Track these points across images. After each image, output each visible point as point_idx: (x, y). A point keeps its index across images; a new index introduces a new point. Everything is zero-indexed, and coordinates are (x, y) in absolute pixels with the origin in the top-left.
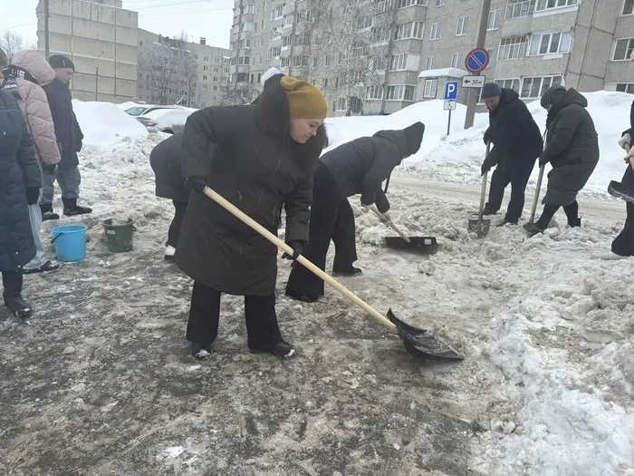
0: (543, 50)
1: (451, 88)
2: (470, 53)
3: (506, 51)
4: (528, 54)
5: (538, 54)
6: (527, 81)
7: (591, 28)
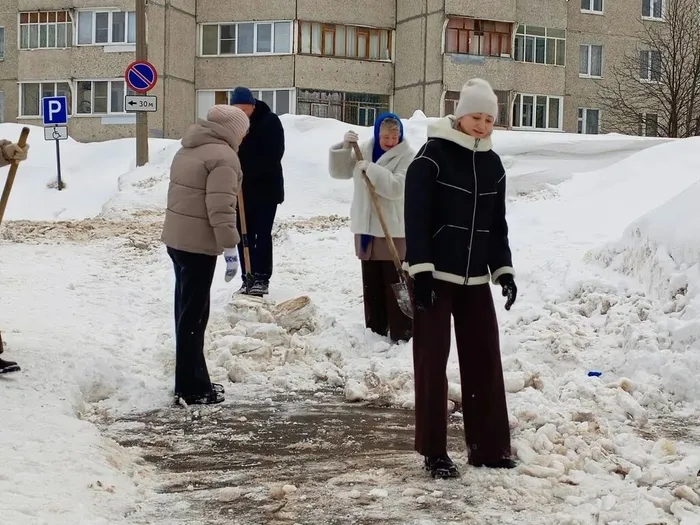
0: (101, 37)
1: (55, 107)
2: (130, 67)
3: (34, 36)
4: (75, 42)
5: (94, 43)
6: (85, 86)
7: (166, 6)
